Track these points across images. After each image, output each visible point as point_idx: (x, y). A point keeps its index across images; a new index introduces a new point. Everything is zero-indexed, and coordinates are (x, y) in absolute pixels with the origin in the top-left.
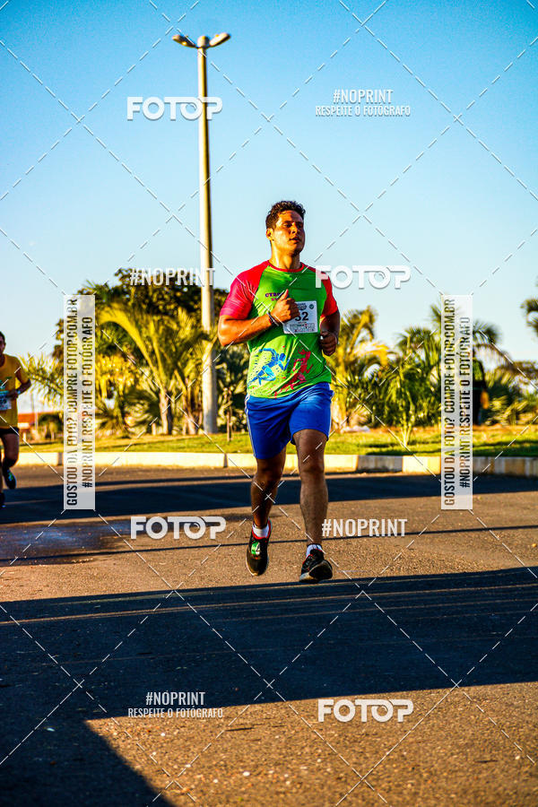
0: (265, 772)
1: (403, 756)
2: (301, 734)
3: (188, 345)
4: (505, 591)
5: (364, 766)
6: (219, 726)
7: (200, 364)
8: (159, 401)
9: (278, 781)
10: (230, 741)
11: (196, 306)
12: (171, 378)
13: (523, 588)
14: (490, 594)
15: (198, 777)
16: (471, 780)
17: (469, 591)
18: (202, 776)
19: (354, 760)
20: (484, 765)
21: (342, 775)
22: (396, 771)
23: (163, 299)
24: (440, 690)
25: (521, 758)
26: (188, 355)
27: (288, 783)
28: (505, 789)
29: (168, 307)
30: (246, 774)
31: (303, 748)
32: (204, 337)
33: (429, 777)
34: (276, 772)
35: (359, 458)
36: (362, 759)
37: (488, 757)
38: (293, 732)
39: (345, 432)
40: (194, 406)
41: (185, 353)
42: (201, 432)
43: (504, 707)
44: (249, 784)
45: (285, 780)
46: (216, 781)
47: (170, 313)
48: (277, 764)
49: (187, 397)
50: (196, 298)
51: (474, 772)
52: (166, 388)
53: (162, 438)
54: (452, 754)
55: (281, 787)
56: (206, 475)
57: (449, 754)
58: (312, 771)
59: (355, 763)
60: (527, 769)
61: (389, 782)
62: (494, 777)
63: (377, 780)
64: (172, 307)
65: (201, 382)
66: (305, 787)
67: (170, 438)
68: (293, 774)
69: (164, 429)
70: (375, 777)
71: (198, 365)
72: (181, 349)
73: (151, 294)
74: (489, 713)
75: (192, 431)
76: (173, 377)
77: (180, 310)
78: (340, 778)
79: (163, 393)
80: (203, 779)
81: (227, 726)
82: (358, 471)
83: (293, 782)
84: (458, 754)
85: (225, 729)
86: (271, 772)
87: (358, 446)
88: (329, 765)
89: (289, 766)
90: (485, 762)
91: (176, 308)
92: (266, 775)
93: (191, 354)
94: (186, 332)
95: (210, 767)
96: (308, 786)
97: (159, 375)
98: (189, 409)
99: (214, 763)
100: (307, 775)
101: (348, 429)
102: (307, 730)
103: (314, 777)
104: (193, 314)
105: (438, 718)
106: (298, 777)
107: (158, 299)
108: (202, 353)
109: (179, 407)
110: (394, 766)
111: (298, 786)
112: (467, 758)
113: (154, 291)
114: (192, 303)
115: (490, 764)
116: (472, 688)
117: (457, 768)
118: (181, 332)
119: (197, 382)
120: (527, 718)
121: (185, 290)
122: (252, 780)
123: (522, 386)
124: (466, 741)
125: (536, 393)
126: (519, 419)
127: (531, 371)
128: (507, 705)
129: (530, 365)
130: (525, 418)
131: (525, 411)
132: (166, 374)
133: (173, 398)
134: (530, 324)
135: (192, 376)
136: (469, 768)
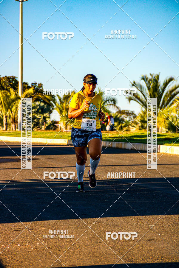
0: (25, 245)
1: (71, 240)
2: (38, 232)
3: (13, 101)
5: (58, 243)
6: (12, 229)
7: (17, 107)
8: (3, 119)
9: (29, 248)
10: (15, 234)
11: (17, 88)
12: (7, 111)
13: (117, 186)
14: (106, 187)
16: (92, 249)
17: (100, 186)
18: (4, 245)
19: (55, 241)
20: (97, 244)
21: (50, 246)
22: (68, 245)
23: (6, 85)
24: (86, 219)
25: (109, 242)
26: (13, 104)
27: (32, 248)
28: (103, 252)
29: (8, 88)
30: (19, 245)
31: (39, 237)
32: (19, 98)
33: (78, 248)
34: (29, 245)
35: (68, 140)
36: (57, 241)
37: (98, 241)
38: (36, 232)
39: (64, 132)
40: (15, 121)
42: (17, 130)
44: (19, 249)
45: (31, 248)
46: (8, 247)
47: (8, 90)
48: (29, 242)
49: (12, 118)
50: (17, 85)
51: (93, 246)
52: (6, 115)
53: (3, 132)
54: (87, 240)
55: (30, 250)
56: (17, 144)
57: (86, 240)
58: (41, 245)
59: (55, 242)
60: (110, 246)
61: (65, 249)
62: (100, 248)
63: (61, 248)
64: (9, 87)
65: (17, 113)
66: (38, 250)
67: (6, 131)
68: (34, 246)
69: (4, 129)
70: (61, 247)
71: (17, 108)
72: (11, 102)
73: (2, 83)
74: (101, 227)
75: (14, 129)
76: (8, 111)
77: (11, 89)
78: (49, 247)
79: (4, 116)
80: (4, 247)
81: (14, 229)
82: (68, 145)
83: (34, 248)
84: (89, 240)
85: (14, 230)
86: (27, 245)
87: (68, 136)
88: (46, 243)
89: (33, 243)
90: (98, 243)
91: (10, 88)
92: (25, 246)
93: (14, 104)
94: (13, 96)
95: (7, 243)
96: (39, 250)
97: (3, 110)
98: (13, 122)
99: (9, 241)
100: (39, 246)
101: (66, 131)
102: (41, 231)
103: (41, 247)
104: (16, 90)
105: (84, 228)
106: (36, 246)
107: (4, 85)
108: (18, 104)
109: (10, 121)
110: (68, 244)
111: (35, 250)
112: (92, 242)
113: (3, 82)
116: (96, 219)
117: (88, 245)
118: (11, 96)
119: (16, 113)
120: (113, 229)
121: (14, 82)
122: (20, 247)
123: (125, 118)
124: (92, 236)
125: (129, 120)
126: (123, 129)
127: (128, 113)
128: (107, 224)
129: (127, 112)
130: (125, 129)
131: (125, 127)
132: (6, 110)
133: (8, 118)
134: (127, 98)
135: (14, 111)
136: (92, 245)
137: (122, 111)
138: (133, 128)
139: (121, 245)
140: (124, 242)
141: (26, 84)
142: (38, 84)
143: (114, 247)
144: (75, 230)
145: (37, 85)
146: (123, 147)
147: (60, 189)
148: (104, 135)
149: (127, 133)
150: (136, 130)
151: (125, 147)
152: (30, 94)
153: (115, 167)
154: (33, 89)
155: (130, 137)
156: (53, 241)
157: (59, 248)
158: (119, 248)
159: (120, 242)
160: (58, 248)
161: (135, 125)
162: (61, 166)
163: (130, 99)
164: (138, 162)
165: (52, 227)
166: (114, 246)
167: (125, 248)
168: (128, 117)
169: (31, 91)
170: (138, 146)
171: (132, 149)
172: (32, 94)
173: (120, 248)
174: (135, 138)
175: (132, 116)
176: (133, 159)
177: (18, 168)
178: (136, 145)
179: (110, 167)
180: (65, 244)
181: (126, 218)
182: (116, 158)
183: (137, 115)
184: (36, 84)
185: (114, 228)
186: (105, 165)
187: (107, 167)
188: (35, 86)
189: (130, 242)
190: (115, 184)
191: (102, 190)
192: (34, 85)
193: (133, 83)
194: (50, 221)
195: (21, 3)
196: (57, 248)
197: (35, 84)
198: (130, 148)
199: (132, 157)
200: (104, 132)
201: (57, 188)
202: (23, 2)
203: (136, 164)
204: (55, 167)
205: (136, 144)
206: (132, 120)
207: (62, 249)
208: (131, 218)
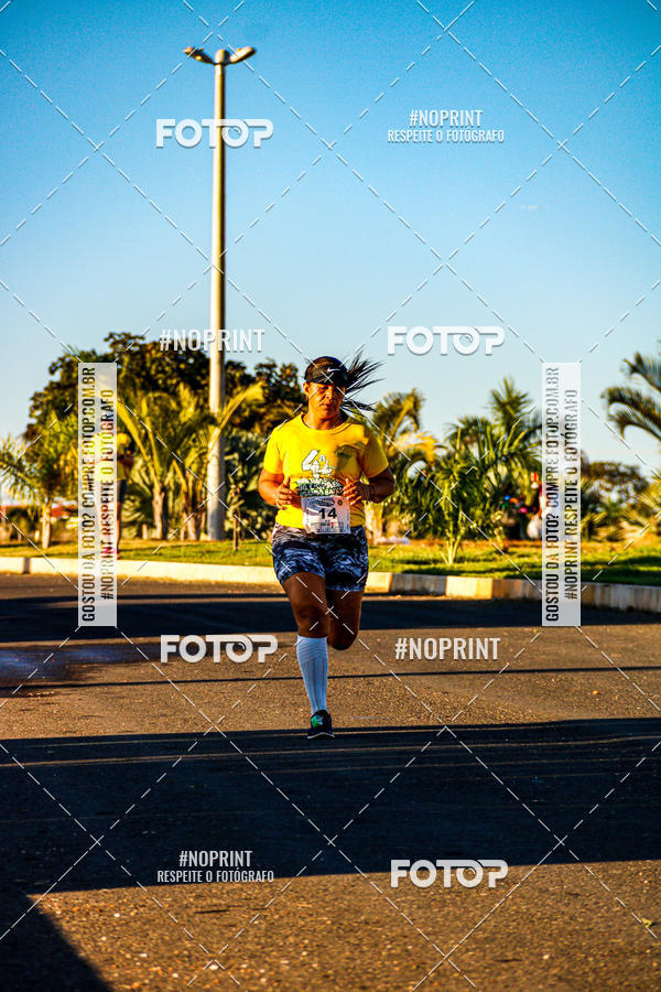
0: (236, 966)
1: (407, 950)
2: (286, 920)
3: (191, 429)
4: (554, 748)
5: (358, 962)
6: (187, 907)
7: (205, 453)
8: (152, 498)
9: (251, 978)
10: (198, 926)
11: (203, 382)
12: (168, 470)
13: (577, 746)
14: (536, 752)
15: (154, 969)
16: (486, 984)
17: (511, 748)
18: (159, 968)
19: (348, 953)
20: (504, 965)
21: (330, 972)
22: (397, 969)
23: (163, 372)
25: (551, 958)
26: (191, 442)
27: (263, 980)
29: (169, 382)
30: (214, 967)
31: (286, 937)
32: (212, 421)
33: (435, 978)
34: (250, 966)
35: (393, 576)
36: (357, 953)
37: (510, 955)
38: (276, 917)
39: (379, 544)
40: (195, 504)
41: (186, 440)
42: (203, 537)
43: (537, 894)
44: (216, 981)
45: (260, 978)
46: (175, 975)
47: (171, 389)
48: (252, 956)
49: (187, 494)
50: (204, 371)
51: (491, 974)
52: (162, 482)
53: (153, 544)
54: (468, 950)
55: (255, 985)
56: (204, 592)
57: (464, 949)
58: (294, 966)
59: (348, 958)
60: (555, 971)
61: (387, 983)
62: (515, 980)
63: (372, 980)
64: (174, 381)
65: (205, 475)
66: (284, 987)
67: (164, 544)
68: (271, 970)
69: (157, 533)
70: (370, 976)
71: (202, 455)
72: (181, 436)
73: (148, 365)
74: (518, 900)
75: (192, 536)
76: (171, 467)
77: (181, 386)
78: (327, 976)
79: (157, 488)
80: (160, 972)
81: (197, 907)
82: (391, 593)
83: (269, 980)
84: (474, 950)
85: (194, 910)
86: (244, 966)
87: (393, 561)
88: (316, 959)
89: (267, 959)
90: (507, 961)
91: (178, 383)
92: (239, 969)
93: (194, 441)
94: (189, 413)
95: (170, 958)
96: (287, 985)
97: (153, 466)
98: (190, 509)
99: (176, 952)
100: (288, 972)
101: (383, 539)
102: (295, 915)
103: (296, 974)
104: (200, 391)
105: (455, 904)
106: (277, 973)
107: (158, 372)
108: (208, 441)
109: (178, 504)
110: (395, 962)
111: (276, 984)
112: (485, 956)
113: (153, 362)
114: (199, 378)
115: (513, 964)
117: (471, 968)
118: (182, 414)
119: (201, 474)
120: (563, 909)
121: (191, 361)
122: (220, 975)
123: (603, 493)
124: (486, 935)
125: (621, 501)
126: (596, 534)
127: (615, 475)
128: (541, 891)
129: (613, 468)
130: (603, 533)
131: (603, 524)
132: (161, 465)
133: (171, 495)
134: (611, 418)
135: (195, 467)
136: (486, 968)
137: (595, 464)
138: (634, 528)
139: (594, 971)
140: (608, 959)
141: (238, 366)
142: (280, 365)
143: (570, 977)
144: (420, 912)
145: (278, 370)
146: (598, 601)
147: (365, 757)
148: (528, 556)
149: (613, 549)
150: (645, 538)
151: (606, 602)
152: (249, 405)
153: (569, 675)
154: (263, 388)
155: (625, 562)
156: (339, 953)
157: (364, 977)
158: (587, 982)
159: (591, 959)
160: (360, 977)
161: (641, 520)
162: (366, 673)
163: (623, 422)
164: (653, 655)
165: (336, 899)
166: (569, 972)
167: (610, 982)
168: (617, 488)
169: (255, 392)
170: (654, 597)
171: (630, 609)
172: (260, 406)
173: (590, 979)
174: (642, 568)
175: (630, 486)
176: (638, 646)
177: (207, 678)
178: (646, 594)
179: (551, 674)
180: (387, 963)
181: (612, 868)
182: (573, 642)
183: (650, 481)
184: (275, 366)
185: (567, 905)
186: (532, 668)
187: (540, 675)
188: (270, 376)
189: (628, 958)
190: (568, 741)
191: (520, 763)
192: (265, 370)
193: (633, 361)
194: (326, 877)
195: (218, 68)
196: (357, 980)
197: (271, 367)
198: (622, 606)
199: (633, 639)
200: (525, 546)
201: (355, 754)
202: (228, 68)
203: (646, 665)
204: (346, 674)
205: (647, 588)
206: (632, 501)
207: (376, 982)
208: (631, 866)
